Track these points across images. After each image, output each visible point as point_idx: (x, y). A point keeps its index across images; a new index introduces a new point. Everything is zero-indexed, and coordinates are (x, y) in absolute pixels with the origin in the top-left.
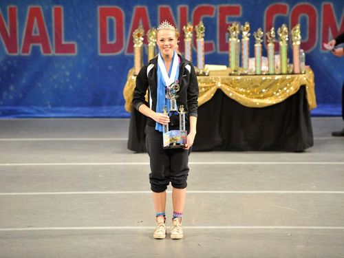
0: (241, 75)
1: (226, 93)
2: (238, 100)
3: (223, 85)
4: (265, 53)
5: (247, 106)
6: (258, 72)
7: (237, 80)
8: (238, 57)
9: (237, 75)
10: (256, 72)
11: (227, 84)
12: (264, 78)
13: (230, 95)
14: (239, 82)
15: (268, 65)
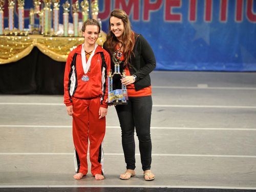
0: (54, 36)
1: (41, 50)
2: (50, 55)
3: (39, 44)
4: (71, 20)
5: (57, 60)
6: (66, 35)
7: (50, 40)
8: (51, 22)
9: (50, 36)
10: (64, 34)
11: (42, 43)
12: (70, 39)
13: (44, 51)
14: (51, 42)
15: (74, 30)
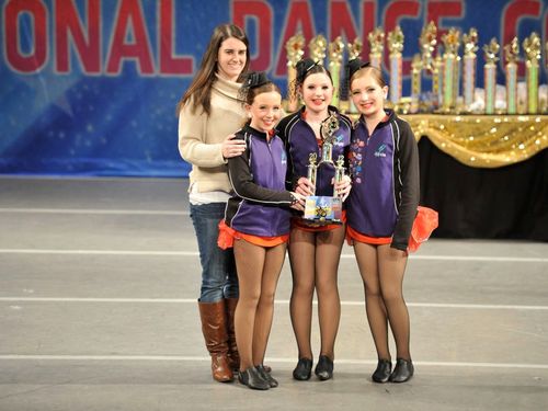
0: (464, 114)
1: (436, 143)
2: (455, 154)
3: (432, 130)
4: (501, 79)
5: (469, 164)
6: (490, 111)
7: (455, 122)
8: (457, 85)
9: (455, 114)
10: (485, 110)
11: (437, 129)
12: (497, 120)
13: (443, 146)
14: (457, 126)
15: (507, 99)
